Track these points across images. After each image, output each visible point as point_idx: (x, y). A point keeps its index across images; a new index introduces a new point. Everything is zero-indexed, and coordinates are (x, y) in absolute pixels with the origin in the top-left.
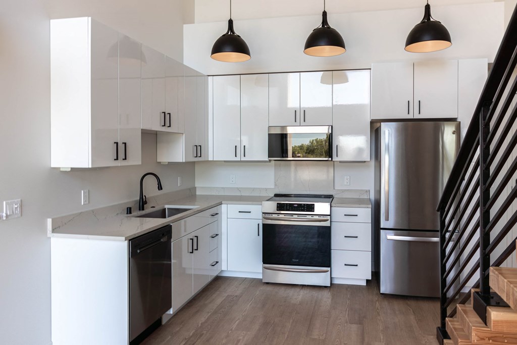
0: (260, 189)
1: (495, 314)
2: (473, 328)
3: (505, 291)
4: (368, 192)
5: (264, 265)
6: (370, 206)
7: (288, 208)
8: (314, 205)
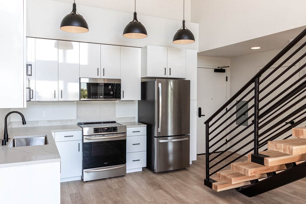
1: (270, 160)
2: (249, 170)
3: (283, 148)
4: (134, 118)
5: (84, 170)
6: (146, 125)
7: (101, 131)
8: (117, 127)
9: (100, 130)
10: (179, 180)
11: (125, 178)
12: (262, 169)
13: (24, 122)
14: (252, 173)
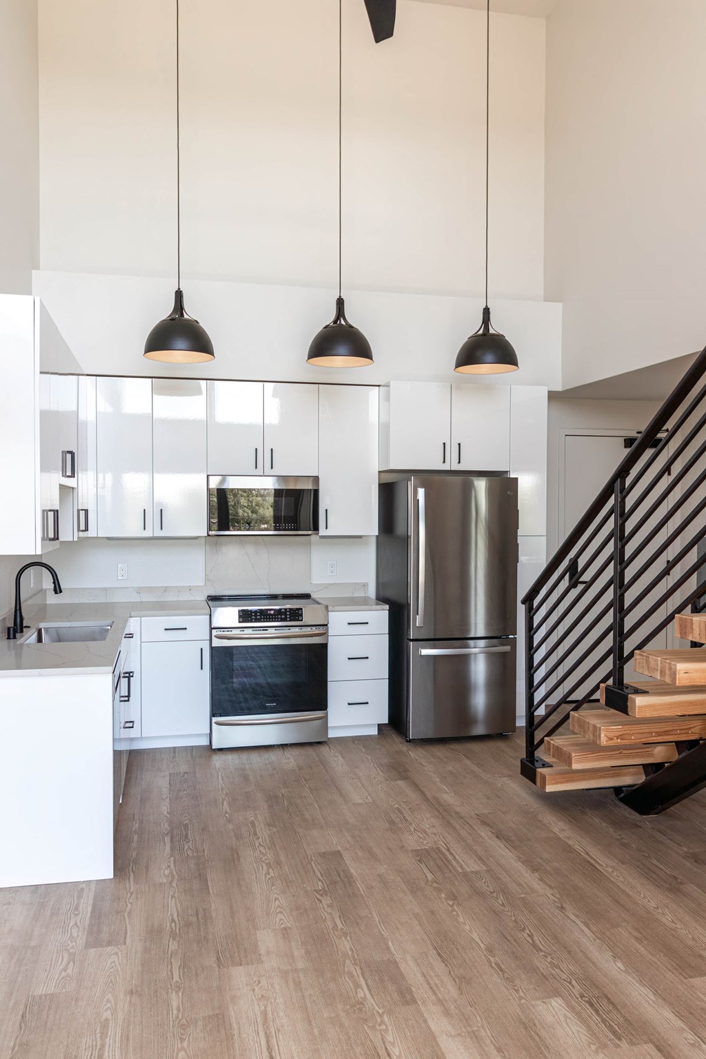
0: (179, 589)
1: (639, 701)
2: (602, 728)
3: (659, 669)
4: (365, 585)
5: (214, 719)
6: (387, 607)
7: (258, 617)
8: (301, 609)
9: (256, 616)
10: (468, 762)
11: (324, 750)
12: (647, 731)
13: (57, 589)
14: (612, 739)
